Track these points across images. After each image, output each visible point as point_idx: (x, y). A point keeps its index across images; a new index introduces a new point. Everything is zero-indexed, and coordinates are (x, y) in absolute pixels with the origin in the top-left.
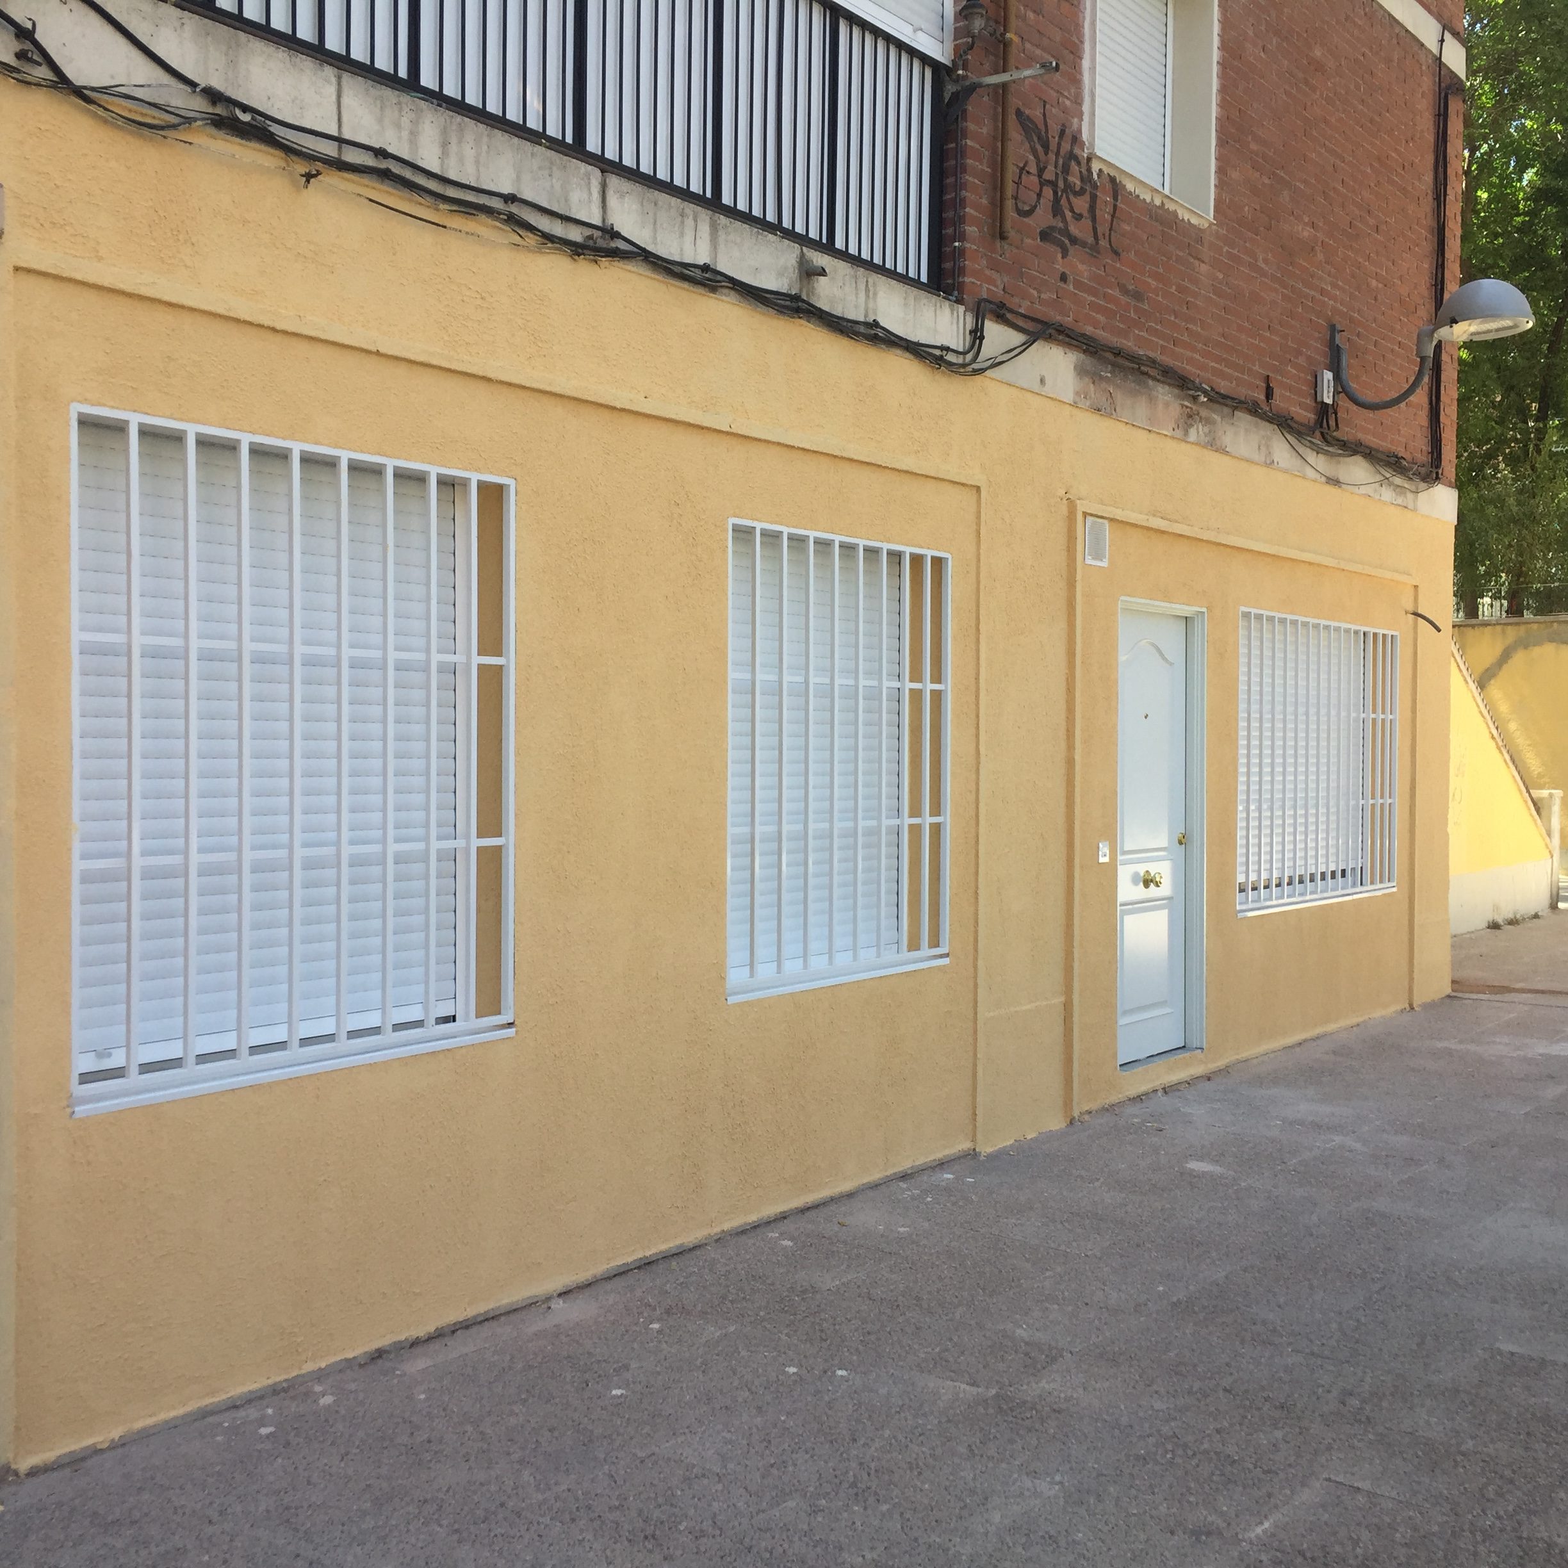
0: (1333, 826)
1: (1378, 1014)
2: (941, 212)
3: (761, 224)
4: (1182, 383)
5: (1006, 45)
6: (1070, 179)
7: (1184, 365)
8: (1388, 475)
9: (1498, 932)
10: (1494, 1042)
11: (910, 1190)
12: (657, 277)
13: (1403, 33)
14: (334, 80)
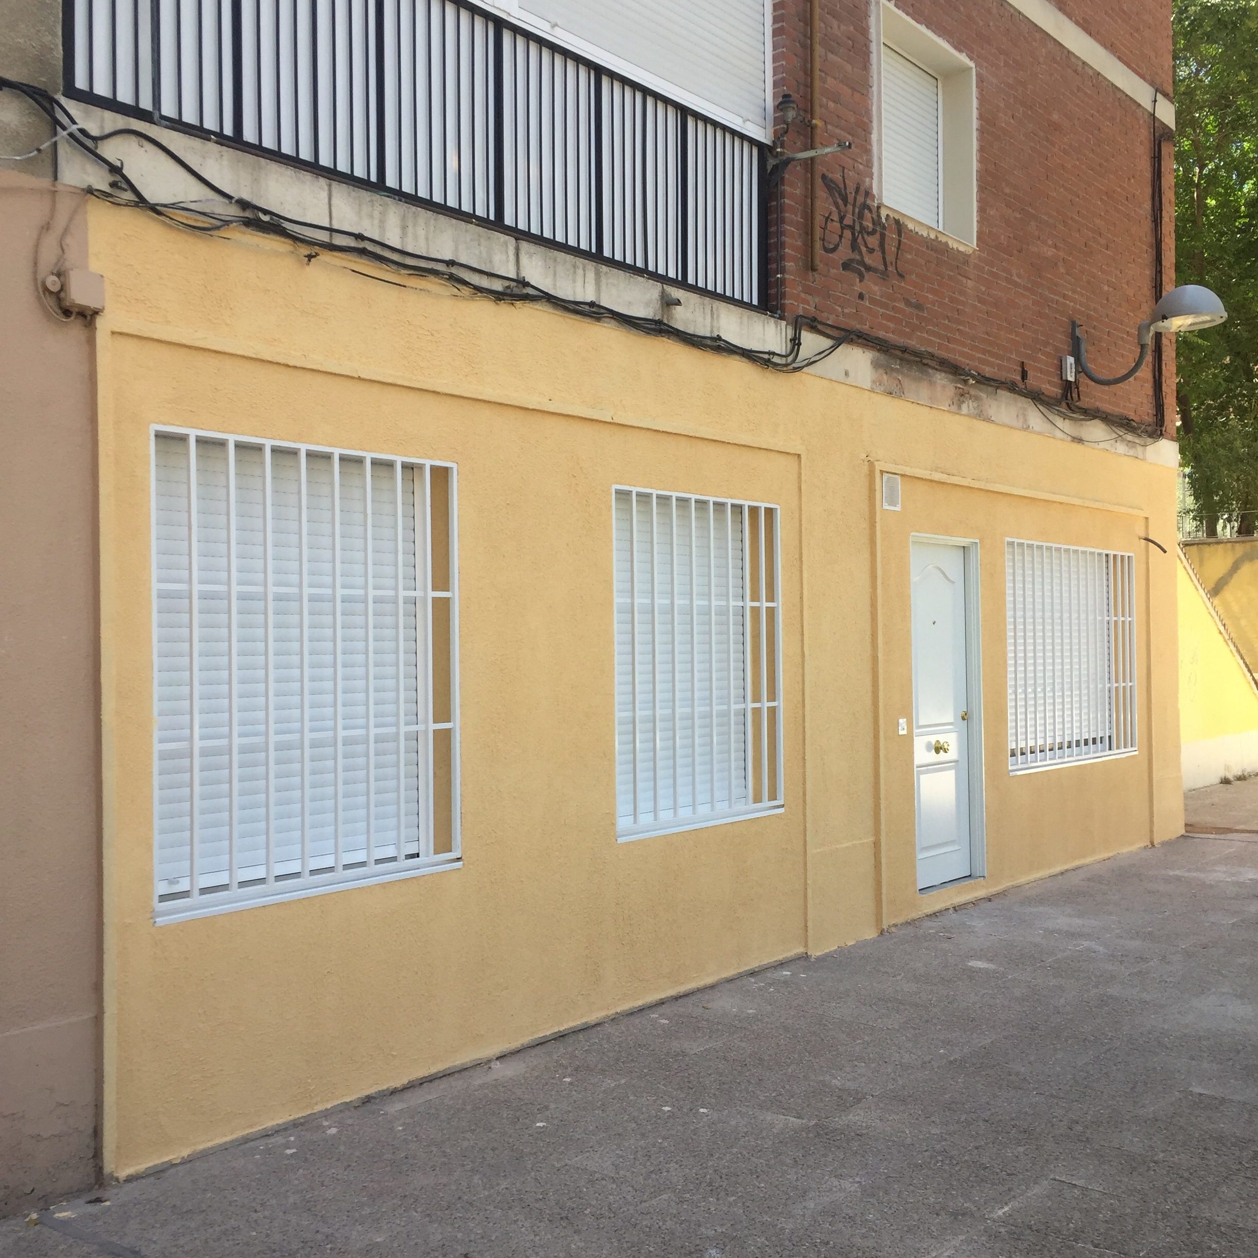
0: (1085, 704)
1: (1125, 850)
2: (767, 253)
3: (633, 269)
4: (954, 370)
5: (813, 128)
6: (865, 223)
7: (957, 357)
8: (1121, 434)
9: (1228, 786)
10: (1215, 871)
11: (756, 983)
12: (558, 313)
13: (1124, 97)
14: (326, 188)
